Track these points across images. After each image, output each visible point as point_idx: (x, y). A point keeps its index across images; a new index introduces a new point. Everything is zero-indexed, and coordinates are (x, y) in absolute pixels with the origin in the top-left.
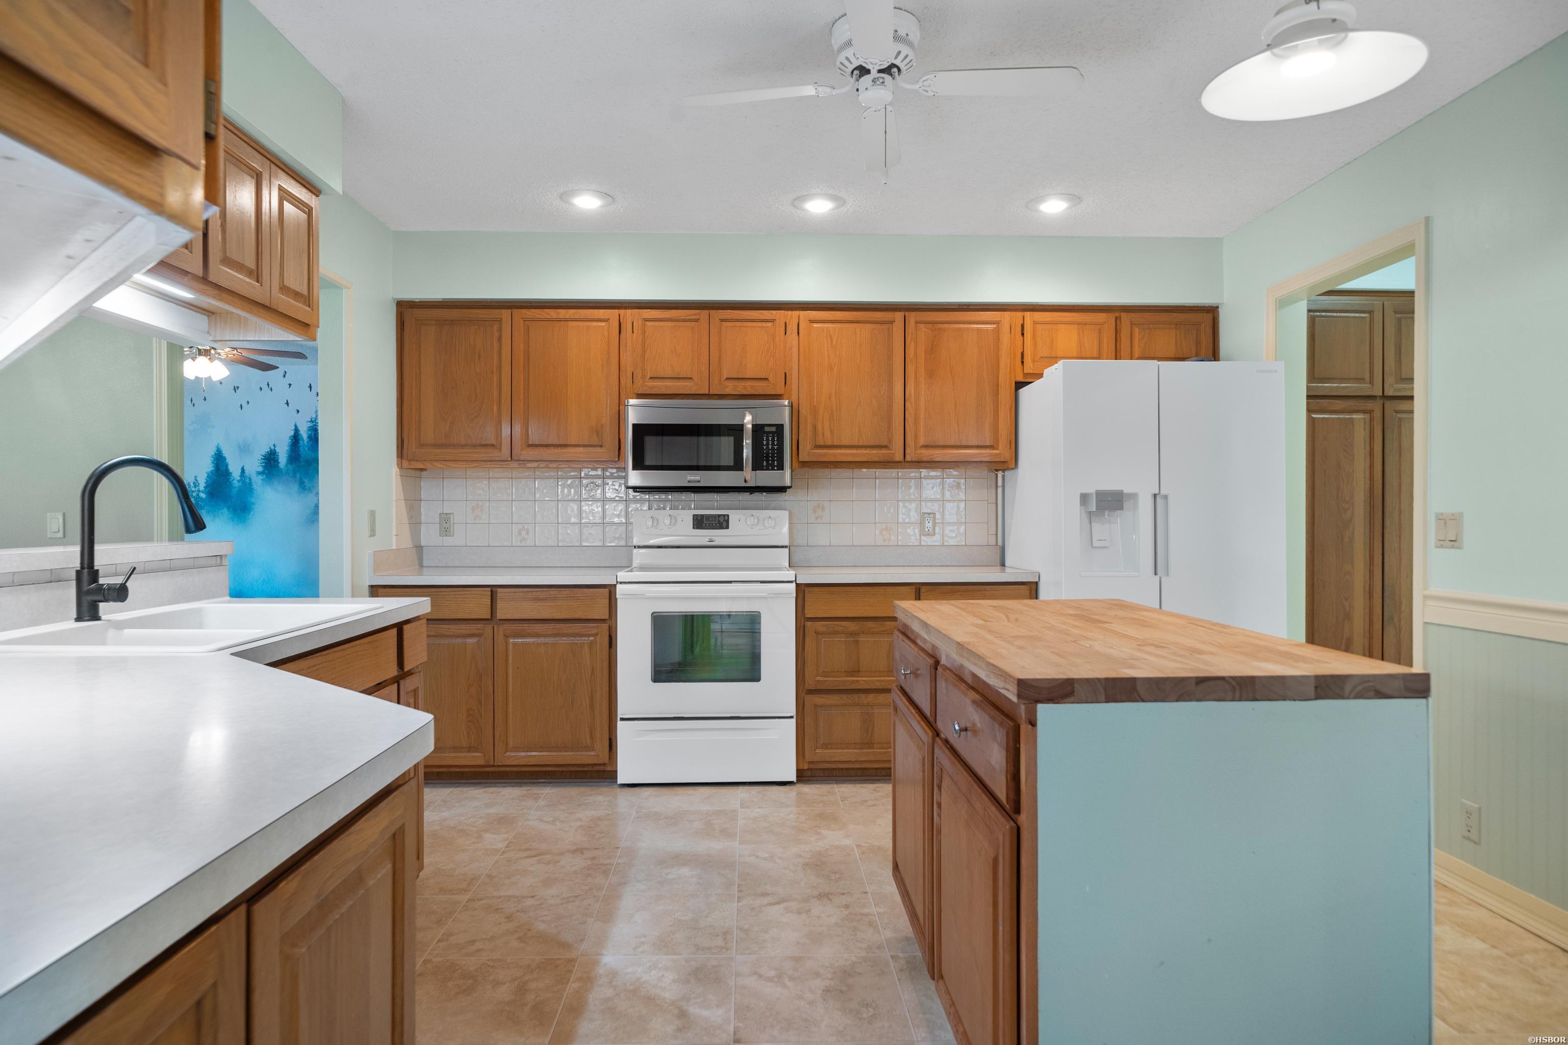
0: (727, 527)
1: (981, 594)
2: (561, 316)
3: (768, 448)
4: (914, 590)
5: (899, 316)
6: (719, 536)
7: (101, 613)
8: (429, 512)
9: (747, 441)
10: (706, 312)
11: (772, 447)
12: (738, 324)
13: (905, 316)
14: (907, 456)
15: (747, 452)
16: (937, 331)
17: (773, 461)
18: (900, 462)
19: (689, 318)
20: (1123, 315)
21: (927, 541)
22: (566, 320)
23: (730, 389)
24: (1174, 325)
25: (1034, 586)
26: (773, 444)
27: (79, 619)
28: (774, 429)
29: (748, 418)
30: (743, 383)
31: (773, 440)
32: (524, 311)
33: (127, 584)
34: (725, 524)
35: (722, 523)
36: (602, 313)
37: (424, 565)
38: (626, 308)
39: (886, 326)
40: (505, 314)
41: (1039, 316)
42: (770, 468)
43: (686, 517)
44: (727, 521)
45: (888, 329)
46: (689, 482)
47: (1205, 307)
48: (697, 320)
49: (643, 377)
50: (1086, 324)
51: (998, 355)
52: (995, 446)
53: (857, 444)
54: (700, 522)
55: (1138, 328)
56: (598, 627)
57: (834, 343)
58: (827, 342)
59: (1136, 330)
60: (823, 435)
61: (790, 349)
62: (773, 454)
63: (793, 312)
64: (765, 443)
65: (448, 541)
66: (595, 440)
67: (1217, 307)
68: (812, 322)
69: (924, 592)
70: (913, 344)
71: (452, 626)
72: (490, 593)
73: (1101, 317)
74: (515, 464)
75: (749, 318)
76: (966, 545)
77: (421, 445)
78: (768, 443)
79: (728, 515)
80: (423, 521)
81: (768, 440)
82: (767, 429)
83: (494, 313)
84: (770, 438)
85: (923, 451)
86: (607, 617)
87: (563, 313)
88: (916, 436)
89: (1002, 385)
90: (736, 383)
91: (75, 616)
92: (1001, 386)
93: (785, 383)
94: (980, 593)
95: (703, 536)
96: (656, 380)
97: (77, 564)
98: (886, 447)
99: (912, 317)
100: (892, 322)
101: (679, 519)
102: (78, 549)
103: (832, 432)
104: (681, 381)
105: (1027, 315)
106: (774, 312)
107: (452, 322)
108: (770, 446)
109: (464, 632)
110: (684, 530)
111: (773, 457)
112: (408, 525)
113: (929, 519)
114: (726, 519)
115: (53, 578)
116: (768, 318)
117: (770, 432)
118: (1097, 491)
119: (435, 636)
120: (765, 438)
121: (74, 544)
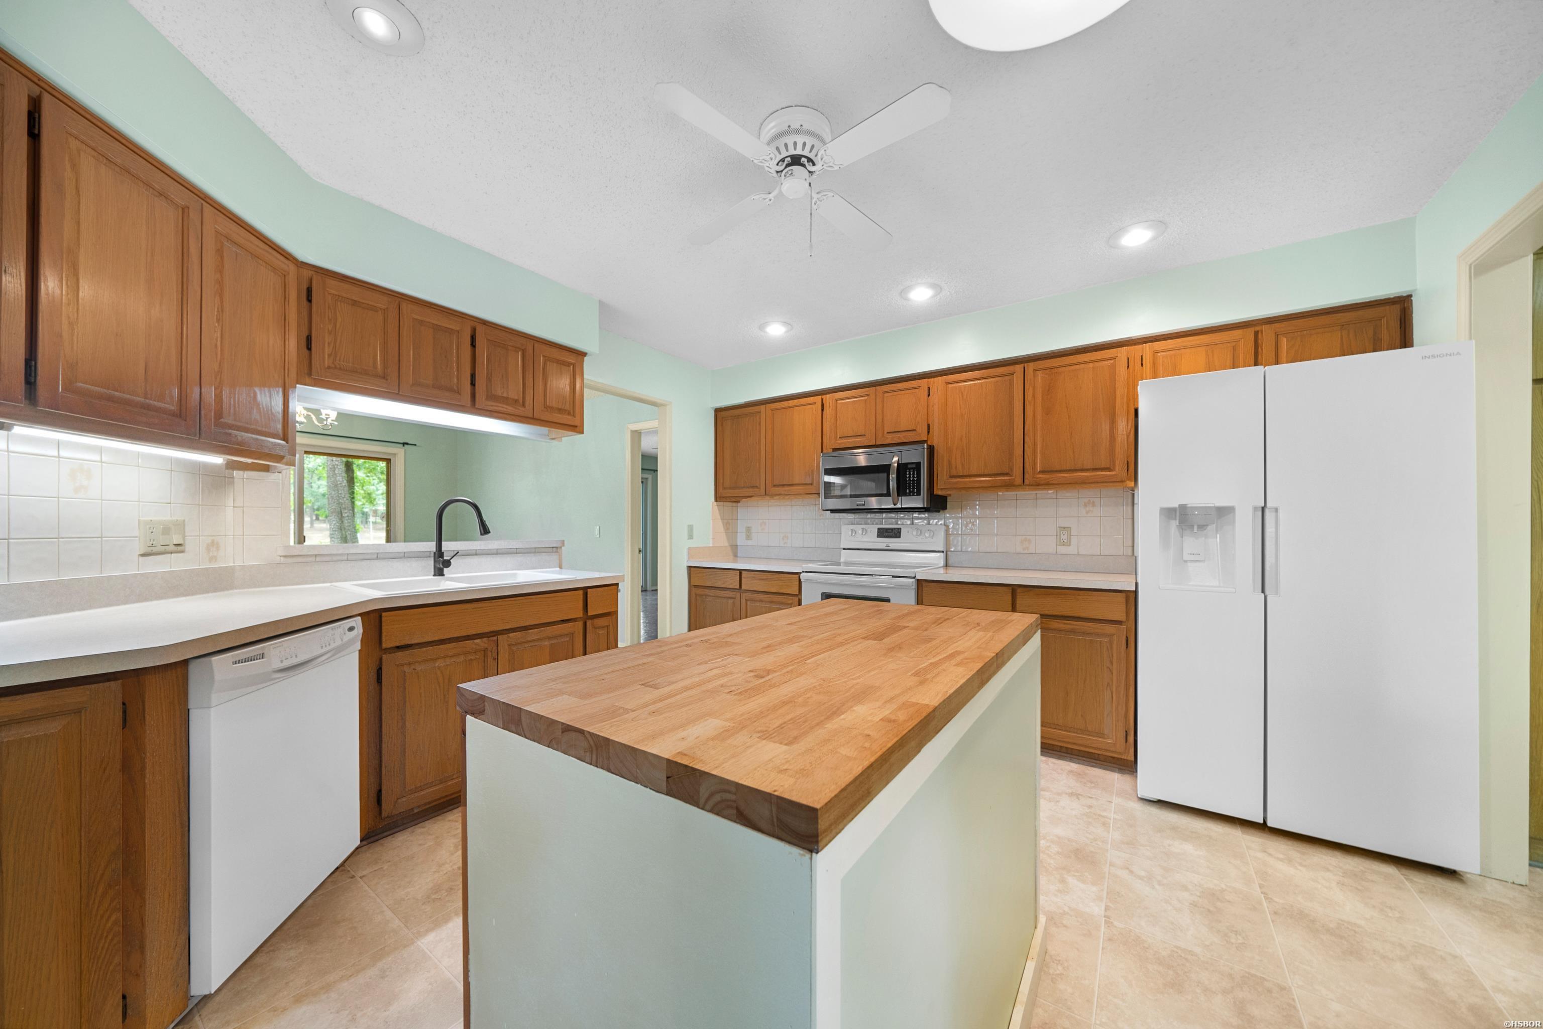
0: (899, 537)
1: (1075, 598)
2: (790, 405)
3: (910, 480)
4: (1011, 591)
5: (1019, 368)
6: (893, 543)
7: (445, 573)
8: (741, 527)
9: (893, 476)
10: (874, 388)
11: (913, 479)
12: (895, 393)
13: (1024, 367)
14: (1025, 481)
15: (893, 484)
16: (1053, 375)
17: (914, 489)
18: (1020, 486)
19: (864, 394)
20: (1264, 327)
21: (1063, 550)
22: (793, 407)
23: (889, 439)
24: (1339, 327)
25: (1132, 596)
26: (913, 477)
27: (435, 575)
28: (914, 466)
29: (896, 459)
30: (899, 435)
31: (914, 474)
32: (771, 405)
33: (451, 561)
34: (898, 535)
35: (895, 533)
36: (811, 399)
37: (739, 556)
38: (826, 394)
39: (1007, 378)
40: (763, 407)
41: (1158, 345)
42: (912, 494)
43: (874, 529)
44: (900, 533)
45: (1010, 380)
46: (857, 505)
47: (1389, 299)
48: (868, 395)
49: (836, 437)
50: (1217, 344)
51: (1115, 388)
52: (1112, 468)
53: (982, 473)
54: (883, 533)
55: (1286, 337)
56: (792, 599)
57: (965, 397)
58: (959, 397)
59: (1284, 341)
60: (956, 468)
61: (933, 406)
62: (913, 484)
63: (935, 379)
64: (908, 476)
65: (750, 543)
66: (808, 481)
67: (1410, 296)
68: (948, 383)
69: (1020, 593)
70: (1031, 389)
71: (727, 592)
72: (739, 574)
73: (1238, 333)
74: (767, 498)
75: (902, 388)
76: (1078, 555)
77: (725, 488)
78: (910, 476)
79: (901, 529)
80: (738, 531)
81: (910, 474)
82: (910, 466)
83: (756, 408)
84: (912, 473)
85: (1041, 476)
86: (797, 593)
87: (791, 403)
88: (1034, 464)
89: (1119, 413)
90: (894, 435)
91: (433, 573)
92: (1118, 415)
93: (929, 432)
94: (1073, 597)
95: (884, 542)
96: (843, 439)
97: (435, 550)
98: (1007, 474)
99: (1030, 367)
100: (1013, 374)
101: (869, 530)
102: (434, 543)
103: (963, 465)
104: (859, 437)
105: (1146, 347)
106: (919, 381)
107: (738, 417)
108: (912, 479)
109: (728, 596)
110: (871, 538)
111: (914, 486)
112: (724, 533)
113: (1064, 532)
114: (899, 531)
115: (420, 556)
116: (915, 386)
117: (912, 468)
118: (1179, 505)
119: (715, 596)
120: (908, 472)
121: (434, 541)
